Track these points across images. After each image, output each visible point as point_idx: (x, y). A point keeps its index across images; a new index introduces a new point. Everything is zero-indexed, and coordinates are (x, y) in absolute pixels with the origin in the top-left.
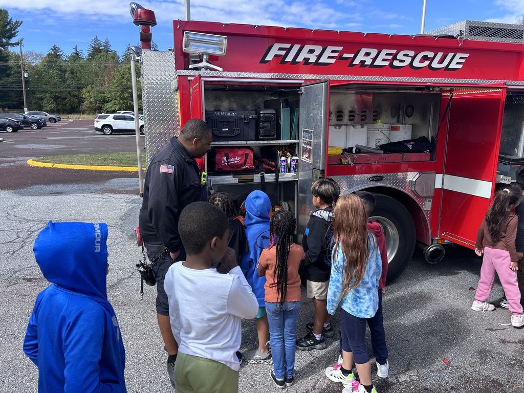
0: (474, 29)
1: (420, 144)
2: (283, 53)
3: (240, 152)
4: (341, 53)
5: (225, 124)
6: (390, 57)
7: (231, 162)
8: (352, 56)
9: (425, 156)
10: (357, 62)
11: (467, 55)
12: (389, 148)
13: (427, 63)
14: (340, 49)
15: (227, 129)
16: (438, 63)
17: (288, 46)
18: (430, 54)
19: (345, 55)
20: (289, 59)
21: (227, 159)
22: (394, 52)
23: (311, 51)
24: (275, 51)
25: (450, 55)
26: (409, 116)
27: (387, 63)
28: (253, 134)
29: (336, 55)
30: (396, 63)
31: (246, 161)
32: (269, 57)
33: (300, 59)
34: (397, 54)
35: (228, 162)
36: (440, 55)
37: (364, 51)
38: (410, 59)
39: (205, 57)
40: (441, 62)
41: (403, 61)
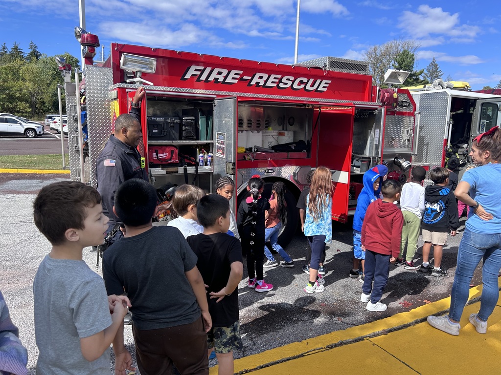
0: (333, 63)
1: (300, 146)
2: (198, 73)
3: (168, 149)
4: (242, 75)
5: (155, 126)
6: (277, 80)
7: (160, 157)
8: (249, 78)
9: (303, 154)
10: (253, 83)
11: (329, 82)
12: (278, 148)
13: (303, 86)
14: (241, 72)
15: (157, 131)
16: (310, 86)
17: (202, 68)
18: (305, 80)
19: (245, 77)
20: (203, 78)
21: (157, 155)
22: (280, 76)
23: (220, 73)
24: (192, 71)
25: (319, 81)
26: (291, 125)
27: (275, 85)
28: (177, 135)
29: (238, 77)
30: (281, 85)
31: (172, 156)
32: (188, 76)
33: (211, 79)
34: (282, 78)
35: (158, 157)
36: (311, 80)
37: (258, 75)
38: (291, 82)
39: (139, 74)
40: (312, 85)
41: (286, 84)
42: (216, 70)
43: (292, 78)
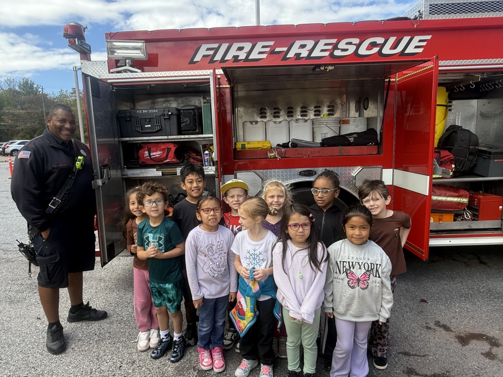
2: (211, 52)
3: (163, 147)
4: (273, 48)
5: (148, 120)
6: (330, 47)
7: (154, 155)
8: (285, 49)
10: (291, 55)
11: (429, 37)
13: (375, 50)
14: (272, 43)
15: (150, 126)
16: (391, 49)
17: (216, 46)
18: (380, 40)
19: (277, 50)
20: (218, 57)
21: (149, 154)
22: (334, 41)
23: (240, 49)
24: (203, 51)
26: (366, 109)
27: (327, 54)
28: (175, 128)
29: (268, 49)
30: (337, 53)
31: (167, 155)
32: (198, 58)
33: (229, 57)
35: (150, 156)
36: (392, 40)
37: (298, 43)
38: (354, 47)
39: (127, 61)
41: (346, 50)
42: (236, 45)
43: (356, 41)
